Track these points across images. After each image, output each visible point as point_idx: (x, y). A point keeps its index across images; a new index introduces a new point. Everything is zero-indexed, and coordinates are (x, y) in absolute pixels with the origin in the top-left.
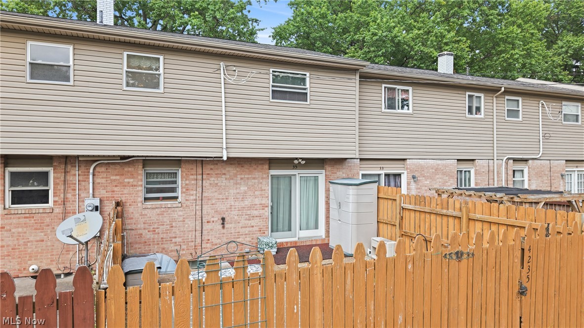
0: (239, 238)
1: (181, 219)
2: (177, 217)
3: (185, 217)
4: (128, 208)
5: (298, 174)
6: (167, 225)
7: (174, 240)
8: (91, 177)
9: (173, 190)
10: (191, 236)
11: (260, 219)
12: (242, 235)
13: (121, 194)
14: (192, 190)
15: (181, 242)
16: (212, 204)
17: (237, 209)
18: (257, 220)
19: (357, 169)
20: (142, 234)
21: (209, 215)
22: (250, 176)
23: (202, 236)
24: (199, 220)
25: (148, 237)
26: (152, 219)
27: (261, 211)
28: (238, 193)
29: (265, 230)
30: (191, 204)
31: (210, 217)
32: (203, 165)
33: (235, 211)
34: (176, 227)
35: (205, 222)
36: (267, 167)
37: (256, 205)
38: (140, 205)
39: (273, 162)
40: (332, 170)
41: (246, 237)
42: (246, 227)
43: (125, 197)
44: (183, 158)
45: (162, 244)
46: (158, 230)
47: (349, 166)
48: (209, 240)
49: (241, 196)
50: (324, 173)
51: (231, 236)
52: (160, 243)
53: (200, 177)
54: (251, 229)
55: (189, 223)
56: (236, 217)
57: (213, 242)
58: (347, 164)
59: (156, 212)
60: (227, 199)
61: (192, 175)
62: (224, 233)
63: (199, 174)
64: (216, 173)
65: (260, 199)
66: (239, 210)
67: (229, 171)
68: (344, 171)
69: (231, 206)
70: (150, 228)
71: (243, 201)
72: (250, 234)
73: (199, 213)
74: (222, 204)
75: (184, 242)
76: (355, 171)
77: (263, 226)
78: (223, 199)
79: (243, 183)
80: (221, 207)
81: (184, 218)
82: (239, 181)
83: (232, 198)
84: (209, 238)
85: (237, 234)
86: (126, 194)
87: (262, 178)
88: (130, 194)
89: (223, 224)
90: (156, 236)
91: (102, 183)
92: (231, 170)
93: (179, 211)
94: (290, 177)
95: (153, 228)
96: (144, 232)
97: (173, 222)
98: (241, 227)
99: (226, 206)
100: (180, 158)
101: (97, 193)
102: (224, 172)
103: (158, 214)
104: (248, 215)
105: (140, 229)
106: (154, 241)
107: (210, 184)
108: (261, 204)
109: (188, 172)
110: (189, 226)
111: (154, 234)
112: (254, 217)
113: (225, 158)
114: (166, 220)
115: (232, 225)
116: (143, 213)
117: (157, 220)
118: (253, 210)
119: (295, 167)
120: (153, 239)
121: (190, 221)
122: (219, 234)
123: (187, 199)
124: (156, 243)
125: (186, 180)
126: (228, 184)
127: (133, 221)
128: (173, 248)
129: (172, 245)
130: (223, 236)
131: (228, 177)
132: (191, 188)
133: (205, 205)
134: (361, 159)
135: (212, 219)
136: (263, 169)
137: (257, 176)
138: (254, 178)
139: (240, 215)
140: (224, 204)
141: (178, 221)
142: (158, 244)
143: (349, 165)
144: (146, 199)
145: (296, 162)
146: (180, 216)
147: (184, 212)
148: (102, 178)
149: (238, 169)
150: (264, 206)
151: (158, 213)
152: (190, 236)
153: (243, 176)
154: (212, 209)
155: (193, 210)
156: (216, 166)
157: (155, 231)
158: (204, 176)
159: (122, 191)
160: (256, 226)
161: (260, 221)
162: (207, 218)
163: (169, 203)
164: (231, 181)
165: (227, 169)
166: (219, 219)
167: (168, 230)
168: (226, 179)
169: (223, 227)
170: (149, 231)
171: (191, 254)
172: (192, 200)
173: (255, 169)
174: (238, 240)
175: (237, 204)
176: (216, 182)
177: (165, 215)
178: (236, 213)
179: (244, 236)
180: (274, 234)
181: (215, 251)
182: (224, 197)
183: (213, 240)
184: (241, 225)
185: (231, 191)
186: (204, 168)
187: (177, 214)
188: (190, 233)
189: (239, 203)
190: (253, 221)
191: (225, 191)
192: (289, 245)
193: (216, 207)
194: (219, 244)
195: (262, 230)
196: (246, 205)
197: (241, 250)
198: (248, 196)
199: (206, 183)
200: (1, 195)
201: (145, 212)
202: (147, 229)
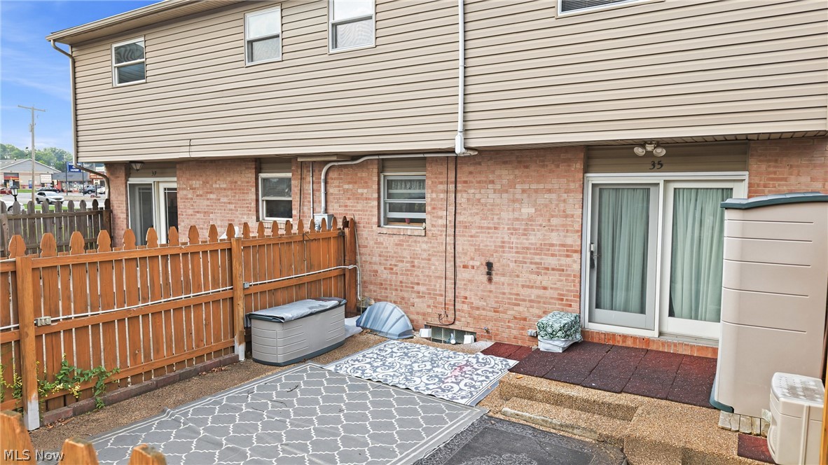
0: (519, 305)
1: (425, 255)
2: (420, 251)
3: (430, 252)
4: (362, 231)
5: (666, 182)
6: (407, 262)
7: (416, 288)
8: (323, 184)
9: (422, 208)
11: (560, 275)
12: (524, 300)
13: (355, 210)
14: (441, 209)
15: (425, 293)
16: (472, 236)
17: (514, 250)
18: (555, 276)
21: (466, 254)
22: (541, 186)
23: (455, 288)
24: (450, 261)
25: (384, 276)
26: (389, 250)
27: (564, 261)
28: (517, 219)
29: (571, 301)
30: (439, 233)
31: (467, 258)
32: (458, 166)
33: (510, 252)
35: (460, 266)
36: (579, 166)
37: (552, 245)
38: (374, 228)
39: (595, 154)
40: (771, 169)
41: (532, 307)
42: (532, 287)
43: (359, 214)
44: (426, 155)
45: (401, 290)
46: (396, 268)
48: (466, 298)
49: (521, 224)
50: (746, 178)
51: (503, 298)
52: (399, 288)
53: (452, 187)
54: (541, 292)
55: (437, 263)
56: (512, 265)
57: (472, 303)
60: (495, 228)
61: (441, 183)
62: (491, 291)
63: (451, 183)
64: (478, 179)
65: (562, 234)
66: (517, 253)
67: (500, 176)
69: (503, 242)
70: (386, 264)
71: (525, 235)
72: (539, 302)
73: (450, 249)
74: (487, 237)
75: (430, 294)
77: (568, 291)
78: (489, 228)
79: (526, 200)
80: (488, 242)
81: (429, 255)
82: (518, 196)
83: (506, 227)
84: (467, 294)
85: (514, 297)
86: (359, 210)
87: (568, 191)
88: (364, 211)
89: (489, 274)
90: (394, 277)
91: (335, 194)
92: (504, 175)
93: (423, 242)
94: (643, 190)
95: (391, 265)
96: (380, 269)
97: (414, 258)
98: (523, 286)
99: (495, 242)
100: (422, 156)
101: (330, 208)
102: (491, 177)
103: (397, 245)
104: (536, 263)
105: (375, 264)
106: (391, 285)
107: (468, 200)
108: (563, 245)
109: (436, 178)
110: (436, 269)
111: (391, 273)
112: (547, 269)
113: (462, 151)
114: (406, 254)
115: (506, 280)
116: (379, 240)
117: (395, 253)
118: (545, 255)
119: (656, 164)
120: (391, 281)
121: (438, 260)
122: (483, 291)
123: (434, 223)
124: (393, 287)
125: (432, 192)
126: (498, 201)
127: (368, 250)
130: (489, 297)
131: (498, 187)
132: (440, 206)
133: (460, 236)
135: (471, 263)
136: (568, 171)
137: (556, 186)
138: (549, 191)
139: (521, 262)
140: (492, 237)
141: (422, 259)
142: (396, 290)
144: (390, 221)
145: (640, 150)
146: (425, 250)
147: (429, 245)
148: (336, 187)
149: (517, 172)
150: (571, 250)
151: (396, 242)
152: (438, 286)
153: (526, 186)
154: (471, 245)
155: (442, 243)
156: (479, 168)
157: (392, 269)
158: (458, 185)
159: (356, 206)
160: (551, 288)
161: (561, 281)
162: (463, 260)
163: (410, 228)
164: (505, 196)
165: (498, 172)
166: (482, 264)
167: (409, 270)
168: (495, 191)
169: (490, 280)
170: (385, 268)
171: (440, 315)
172: (442, 226)
173: (551, 171)
174: (516, 308)
175: (514, 239)
176: (478, 196)
177: (405, 247)
178: (513, 257)
179: (528, 304)
180: (599, 313)
181: (477, 319)
182: (492, 226)
183: (473, 300)
184: (521, 281)
185: (504, 215)
186: (458, 171)
187: (420, 247)
188: (439, 281)
189: (518, 239)
190: (546, 278)
191: (493, 214)
192: (629, 343)
193: (476, 241)
194: (484, 309)
195: (565, 298)
196: (532, 244)
197: (523, 329)
198: (536, 225)
199: (462, 198)
200: (253, 204)
201: (381, 239)
202: (384, 264)
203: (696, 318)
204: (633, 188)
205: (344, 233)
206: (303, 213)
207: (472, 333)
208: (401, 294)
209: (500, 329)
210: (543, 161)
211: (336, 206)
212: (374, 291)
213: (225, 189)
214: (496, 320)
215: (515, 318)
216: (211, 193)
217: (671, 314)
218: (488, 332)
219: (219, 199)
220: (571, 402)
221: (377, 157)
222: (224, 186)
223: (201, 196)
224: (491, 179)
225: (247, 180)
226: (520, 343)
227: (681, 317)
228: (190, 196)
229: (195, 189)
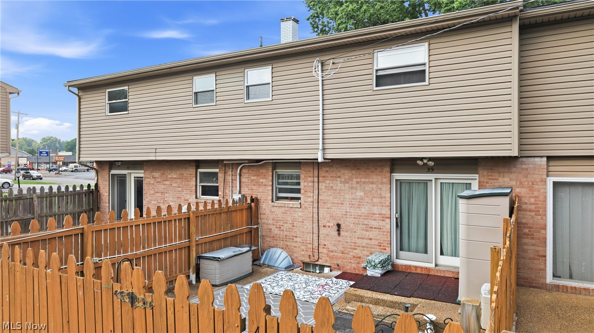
0: (356, 249)
1: (300, 219)
2: (297, 217)
3: (303, 218)
4: (262, 204)
5: (436, 179)
6: (289, 224)
7: (295, 239)
8: (238, 176)
9: (298, 191)
10: (309, 238)
11: (379, 231)
12: (359, 246)
13: (258, 192)
14: (310, 192)
16: (328, 208)
17: (353, 217)
18: (376, 232)
19: (541, 173)
21: (325, 219)
22: (367, 180)
23: (318, 239)
24: (316, 223)
25: (276, 232)
26: (278, 216)
27: (381, 223)
28: (354, 199)
29: (386, 246)
30: (309, 206)
31: (326, 221)
32: (320, 167)
33: (350, 218)
34: (297, 227)
35: (321, 226)
36: (388, 169)
37: (374, 214)
38: (270, 203)
39: (395, 164)
40: (490, 174)
41: (363, 250)
42: (363, 238)
43: (260, 195)
44: (301, 161)
45: (286, 241)
46: (283, 227)
47: (523, 169)
48: (325, 245)
49: (356, 202)
50: (477, 178)
51: (347, 245)
53: (316, 179)
54: (369, 241)
55: (308, 224)
56: (352, 225)
57: (329, 248)
58: (518, 166)
60: (342, 204)
61: (310, 177)
62: (339, 241)
63: (316, 177)
64: (331, 175)
65: (379, 208)
66: (354, 218)
67: (344, 174)
68: (513, 176)
69: (346, 212)
70: (277, 225)
71: (359, 208)
72: (368, 247)
73: (315, 216)
74: (337, 209)
75: (303, 243)
76: (535, 176)
77: (384, 240)
78: (338, 204)
79: (359, 188)
80: (338, 212)
81: (303, 219)
82: (354, 185)
83: (348, 203)
84: (326, 243)
85: (353, 244)
86: (260, 192)
87: (382, 183)
88: (263, 192)
89: (339, 230)
90: (282, 233)
91: (245, 182)
92: (346, 173)
93: (299, 212)
94: (426, 183)
95: (280, 225)
96: (273, 228)
97: (294, 221)
98: (358, 238)
99: (341, 212)
100: (298, 161)
101: (242, 190)
102: (339, 174)
103: (283, 213)
104: (365, 225)
105: (270, 224)
106: (280, 237)
107: (326, 187)
108: (380, 214)
109: (307, 174)
110: (307, 228)
111: (280, 230)
112: (372, 228)
113: (322, 160)
114: (289, 219)
115: (348, 234)
117: (282, 218)
118: (371, 219)
119: (430, 170)
120: (279, 235)
121: (308, 222)
122: (335, 241)
123: (306, 200)
124: (281, 239)
125: (304, 182)
126: (343, 188)
127: (265, 216)
130: (339, 244)
131: (343, 180)
132: (309, 190)
133: (321, 208)
135: (328, 224)
136: (382, 172)
137: (376, 180)
138: (372, 183)
139: (357, 224)
140: (340, 209)
141: (299, 222)
142: (283, 240)
143: (524, 166)
144: (278, 198)
145: (420, 163)
146: (300, 217)
147: (303, 213)
148: (246, 178)
149: (353, 172)
150: (385, 217)
151: (283, 211)
152: (308, 238)
153: (359, 180)
154: (328, 213)
155: (311, 212)
156: (332, 169)
157: (280, 228)
158: (320, 178)
160: (374, 239)
161: (380, 235)
162: (323, 222)
163: (291, 203)
164: (347, 185)
165: (342, 171)
166: (334, 225)
167: (291, 229)
168: (341, 182)
169: (339, 234)
170: (276, 227)
171: (310, 256)
172: (310, 202)
173: (372, 172)
174: (354, 251)
175: (352, 210)
176: (331, 185)
177: (288, 214)
178: (352, 221)
179: (361, 248)
180: (402, 253)
181: (332, 258)
182: (340, 202)
183: (329, 246)
184: (357, 235)
185: (346, 196)
186: (320, 170)
187: (298, 214)
188: (309, 235)
189: (355, 210)
190: (371, 233)
191: (340, 196)
192: (419, 271)
193: (331, 211)
194: (336, 252)
195: (382, 245)
196: (363, 213)
197: (358, 263)
198: (365, 202)
199: (322, 186)
200: (194, 188)
201: (273, 209)
202: (275, 225)
204: (419, 182)
205: (251, 206)
206: (226, 193)
207: (329, 267)
208: (286, 243)
209: (346, 264)
210: (368, 166)
211: (246, 189)
212: (269, 242)
213: (175, 178)
214: (343, 258)
215: (354, 257)
216: (166, 180)
217: (442, 253)
218: (338, 265)
219: (171, 185)
220: (384, 303)
221: (272, 161)
222: (175, 176)
223: (160, 182)
224: (339, 175)
225: (190, 173)
226: (357, 272)
227: (447, 255)
228: (152, 182)
229: (156, 178)
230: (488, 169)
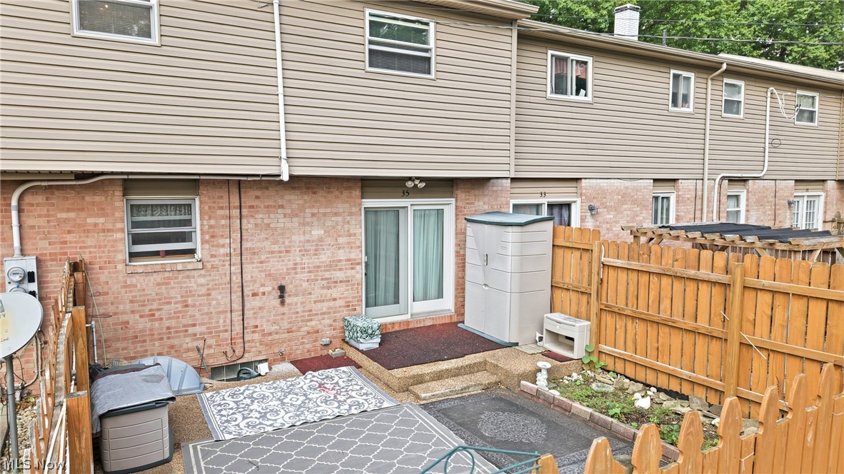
0: (311, 320)
1: (203, 290)
2: (195, 287)
3: (210, 286)
4: (98, 273)
6: (176, 303)
7: (191, 330)
8: (14, 214)
9: (185, 237)
10: (223, 321)
11: (347, 286)
12: (317, 314)
13: (81, 248)
14: (222, 236)
15: (204, 334)
16: (261, 262)
17: (306, 270)
18: (342, 288)
19: (506, 195)
20: (127, 323)
21: (255, 281)
22: (329, 210)
23: (243, 320)
24: (236, 292)
25: (141, 326)
26: (146, 292)
27: (350, 273)
28: (308, 241)
29: (356, 305)
30: (221, 263)
32: (242, 190)
33: (302, 272)
34: (194, 306)
35: (248, 296)
36: (357, 193)
37: (340, 261)
38: (120, 267)
39: (369, 185)
40: (467, 197)
41: (323, 319)
42: (323, 301)
43: (90, 252)
44: (202, 177)
45: (169, 338)
46: (160, 312)
47: (493, 191)
48: (256, 327)
49: (312, 246)
50: (454, 203)
51: (297, 317)
52: (165, 337)
53: (236, 212)
54: (332, 303)
55: (220, 297)
56: (305, 285)
57: (264, 330)
58: (490, 188)
59: (155, 280)
60: (287, 252)
61: (222, 208)
62: (284, 314)
63: (234, 208)
64: (267, 204)
65: (347, 250)
66: (309, 272)
67: (289, 201)
68: (486, 199)
69: (296, 264)
70: (143, 311)
71: (316, 255)
72: (330, 313)
73: (237, 279)
74: (278, 261)
75: (211, 333)
76: (503, 199)
77: (353, 297)
78: (280, 252)
79: (315, 223)
80: (278, 266)
81: (208, 289)
82: (308, 220)
83: (298, 249)
84: (258, 323)
85: (307, 314)
86: (91, 247)
87: (351, 214)
88: (100, 247)
89: (282, 297)
90: (157, 324)
91: (39, 227)
92: (295, 199)
93: (200, 276)
94: (396, 211)
95: (150, 310)
96: (132, 319)
97: (187, 296)
98: (315, 302)
99: (286, 265)
101: (29, 246)
103: (159, 284)
104: (326, 279)
105: (123, 313)
106: (153, 335)
107: (256, 225)
108: (348, 260)
109: (214, 202)
110: (218, 304)
111: (152, 321)
112: (336, 282)
113: (285, 178)
114: (175, 294)
115: (299, 299)
116: (129, 283)
117: (157, 294)
118: (334, 270)
119: (407, 193)
120: (151, 330)
121: (220, 293)
122: (275, 315)
123: (214, 253)
124: (156, 337)
125: (210, 218)
126: (289, 225)
127: (110, 298)
128: (190, 345)
129: (188, 340)
130: (282, 319)
132: (221, 233)
133: (248, 263)
134: (513, 180)
135: (262, 290)
136: (351, 197)
137: (341, 210)
138: (336, 214)
139: (313, 280)
140: (283, 261)
141: (198, 296)
142: (161, 339)
143: (495, 189)
144: (133, 256)
145: (410, 184)
146: (202, 285)
147: (208, 278)
148: (40, 216)
149: (306, 197)
150: (353, 264)
151: (159, 280)
152: (221, 321)
153: (315, 211)
154: (261, 271)
155: (225, 274)
156: (267, 193)
157: (153, 315)
158: (243, 210)
159: (83, 242)
160: (340, 298)
161: (348, 290)
162: (251, 288)
163: (179, 262)
164: (296, 219)
165: (287, 197)
166: (273, 289)
167: (180, 312)
168: (285, 215)
169: (283, 303)
170: (141, 317)
171: (225, 353)
172: (224, 255)
173: (337, 197)
174: (309, 324)
175: (306, 260)
176: (266, 221)
177: (172, 285)
178: (305, 277)
179: (320, 317)
180: (371, 311)
181: (269, 345)
182: (283, 249)
183: (265, 327)
184: (313, 297)
186: (242, 195)
187: (196, 282)
188: (222, 316)
189: (309, 259)
190: (335, 290)
191: (284, 238)
192: (397, 328)
193: (268, 266)
194: (277, 333)
195: (351, 304)
196: (322, 262)
197: (315, 341)
198: (326, 245)
199: (249, 224)
201: (132, 280)
202: (138, 311)
203: (426, 300)
204: (387, 210)
207: (266, 360)
209: (294, 348)
210: (329, 188)
211: (45, 244)
212: (123, 349)
214: (289, 341)
215: (309, 333)
217: (414, 301)
218: (282, 354)
224: (280, 203)
226: (313, 355)
227: (419, 301)
230: (466, 192)
